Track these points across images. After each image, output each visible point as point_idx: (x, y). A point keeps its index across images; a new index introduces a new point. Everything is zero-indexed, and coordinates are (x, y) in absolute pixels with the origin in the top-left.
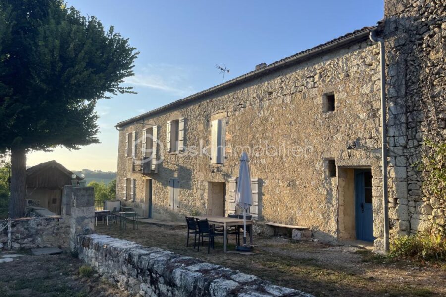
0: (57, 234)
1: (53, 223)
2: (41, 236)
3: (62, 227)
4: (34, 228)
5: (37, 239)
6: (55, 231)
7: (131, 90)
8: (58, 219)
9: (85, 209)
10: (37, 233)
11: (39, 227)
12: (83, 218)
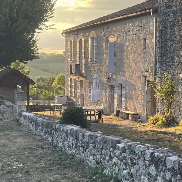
0: (12, 113)
1: (10, 108)
2: (6, 114)
3: (14, 110)
4: (2, 110)
5: (4, 115)
6: (11, 112)
7: (52, 27)
8: (12, 106)
9: (21, 102)
10: (4, 112)
11: (5, 110)
12: (21, 106)
